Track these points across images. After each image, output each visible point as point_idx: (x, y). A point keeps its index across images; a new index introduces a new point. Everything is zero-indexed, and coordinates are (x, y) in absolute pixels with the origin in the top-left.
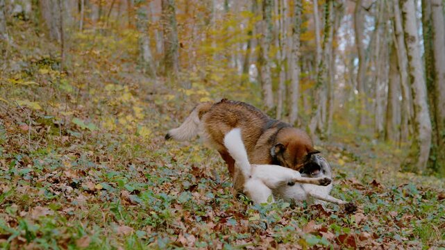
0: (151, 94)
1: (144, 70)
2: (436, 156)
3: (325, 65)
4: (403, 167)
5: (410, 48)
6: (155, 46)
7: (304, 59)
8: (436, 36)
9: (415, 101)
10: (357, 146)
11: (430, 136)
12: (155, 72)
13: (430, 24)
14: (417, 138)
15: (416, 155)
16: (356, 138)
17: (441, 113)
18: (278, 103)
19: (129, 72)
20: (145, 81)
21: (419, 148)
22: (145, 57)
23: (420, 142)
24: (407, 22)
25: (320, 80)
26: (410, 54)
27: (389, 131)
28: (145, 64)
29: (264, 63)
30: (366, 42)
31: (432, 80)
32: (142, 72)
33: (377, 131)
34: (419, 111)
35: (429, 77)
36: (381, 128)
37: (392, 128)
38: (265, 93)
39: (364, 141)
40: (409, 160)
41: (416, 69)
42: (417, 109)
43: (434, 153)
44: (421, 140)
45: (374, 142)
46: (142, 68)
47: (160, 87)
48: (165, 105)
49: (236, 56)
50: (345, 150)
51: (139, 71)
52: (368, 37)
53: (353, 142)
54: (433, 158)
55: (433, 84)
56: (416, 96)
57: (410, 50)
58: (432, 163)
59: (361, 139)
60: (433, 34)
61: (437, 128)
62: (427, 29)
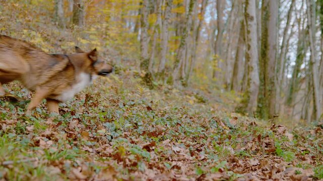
0: (60, 41)
1: (57, 23)
2: (262, 104)
3: (188, 31)
4: (237, 109)
5: (250, 25)
6: (68, 6)
7: (179, 27)
8: (270, 18)
9: (249, 63)
10: (209, 93)
11: (258, 89)
12: (65, 26)
13: (267, 10)
14: (248, 90)
15: (246, 102)
16: (209, 87)
17: (268, 74)
18: (151, 56)
19: (45, 23)
20: (56, 31)
21: (249, 97)
22: (59, 14)
23: (250, 92)
24: (249, 6)
25: (183, 42)
26: (249, 29)
27: (234, 84)
28: (58, 18)
29: (144, 25)
30: (225, 18)
31: (265, 49)
32: (55, 24)
33: (226, 83)
34: (252, 71)
35: (263, 48)
36: (229, 81)
37: (237, 82)
38: (143, 47)
39: (215, 89)
40: (241, 105)
41: (252, 41)
42: (250, 69)
43: (261, 102)
44: (251, 91)
45: (222, 91)
46: (55, 21)
47: (67, 36)
48: (69, 50)
49: (130, 19)
50: (197, 94)
51: (53, 23)
52: (227, 15)
53: (206, 90)
54: (260, 105)
55: (266, 52)
56: (251, 60)
57: (249, 26)
58: (259, 109)
59: (213, 88)
60: (269, 16)
61: (265, 84)
62: (265, 13)
